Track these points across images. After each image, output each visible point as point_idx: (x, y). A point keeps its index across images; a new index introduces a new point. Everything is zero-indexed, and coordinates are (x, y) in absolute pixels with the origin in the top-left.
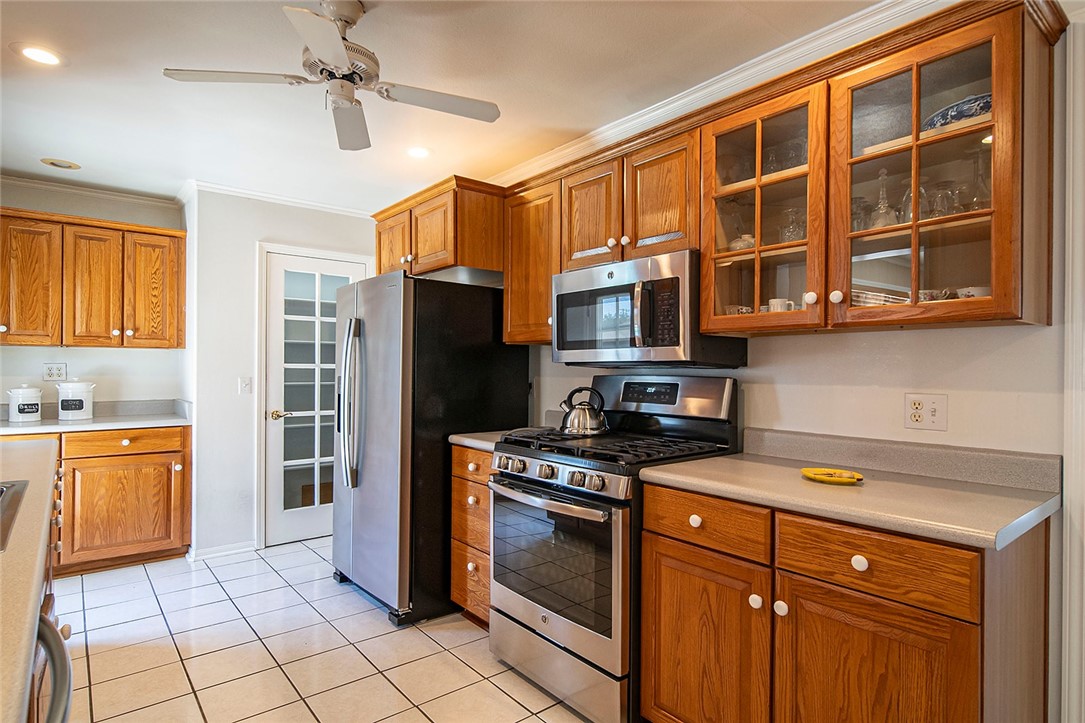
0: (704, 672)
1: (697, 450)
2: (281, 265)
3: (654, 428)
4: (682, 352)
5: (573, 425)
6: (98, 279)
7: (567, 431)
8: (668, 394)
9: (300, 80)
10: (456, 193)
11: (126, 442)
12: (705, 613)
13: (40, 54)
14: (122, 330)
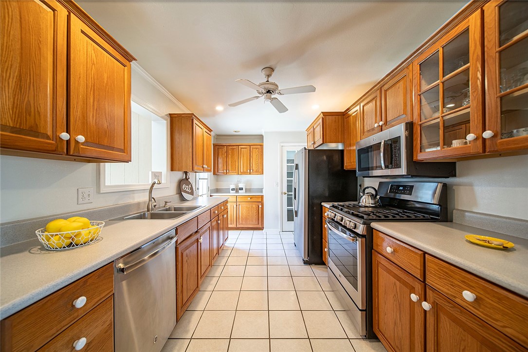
0: (395, 323)
1: (422, 218)
2: (285, 149)
3: (409, 206)
4: (403, 171)
5: (363, 202)
6: (245, 158)
7: (360, 204)
8: (408, 190)
9: (257, 97)
10: (323, 119)
11: (249, 199)
12: (395, 295)
13: (219, 108)
14: (250, 171)
